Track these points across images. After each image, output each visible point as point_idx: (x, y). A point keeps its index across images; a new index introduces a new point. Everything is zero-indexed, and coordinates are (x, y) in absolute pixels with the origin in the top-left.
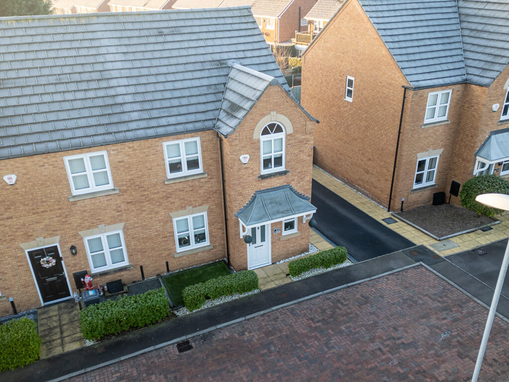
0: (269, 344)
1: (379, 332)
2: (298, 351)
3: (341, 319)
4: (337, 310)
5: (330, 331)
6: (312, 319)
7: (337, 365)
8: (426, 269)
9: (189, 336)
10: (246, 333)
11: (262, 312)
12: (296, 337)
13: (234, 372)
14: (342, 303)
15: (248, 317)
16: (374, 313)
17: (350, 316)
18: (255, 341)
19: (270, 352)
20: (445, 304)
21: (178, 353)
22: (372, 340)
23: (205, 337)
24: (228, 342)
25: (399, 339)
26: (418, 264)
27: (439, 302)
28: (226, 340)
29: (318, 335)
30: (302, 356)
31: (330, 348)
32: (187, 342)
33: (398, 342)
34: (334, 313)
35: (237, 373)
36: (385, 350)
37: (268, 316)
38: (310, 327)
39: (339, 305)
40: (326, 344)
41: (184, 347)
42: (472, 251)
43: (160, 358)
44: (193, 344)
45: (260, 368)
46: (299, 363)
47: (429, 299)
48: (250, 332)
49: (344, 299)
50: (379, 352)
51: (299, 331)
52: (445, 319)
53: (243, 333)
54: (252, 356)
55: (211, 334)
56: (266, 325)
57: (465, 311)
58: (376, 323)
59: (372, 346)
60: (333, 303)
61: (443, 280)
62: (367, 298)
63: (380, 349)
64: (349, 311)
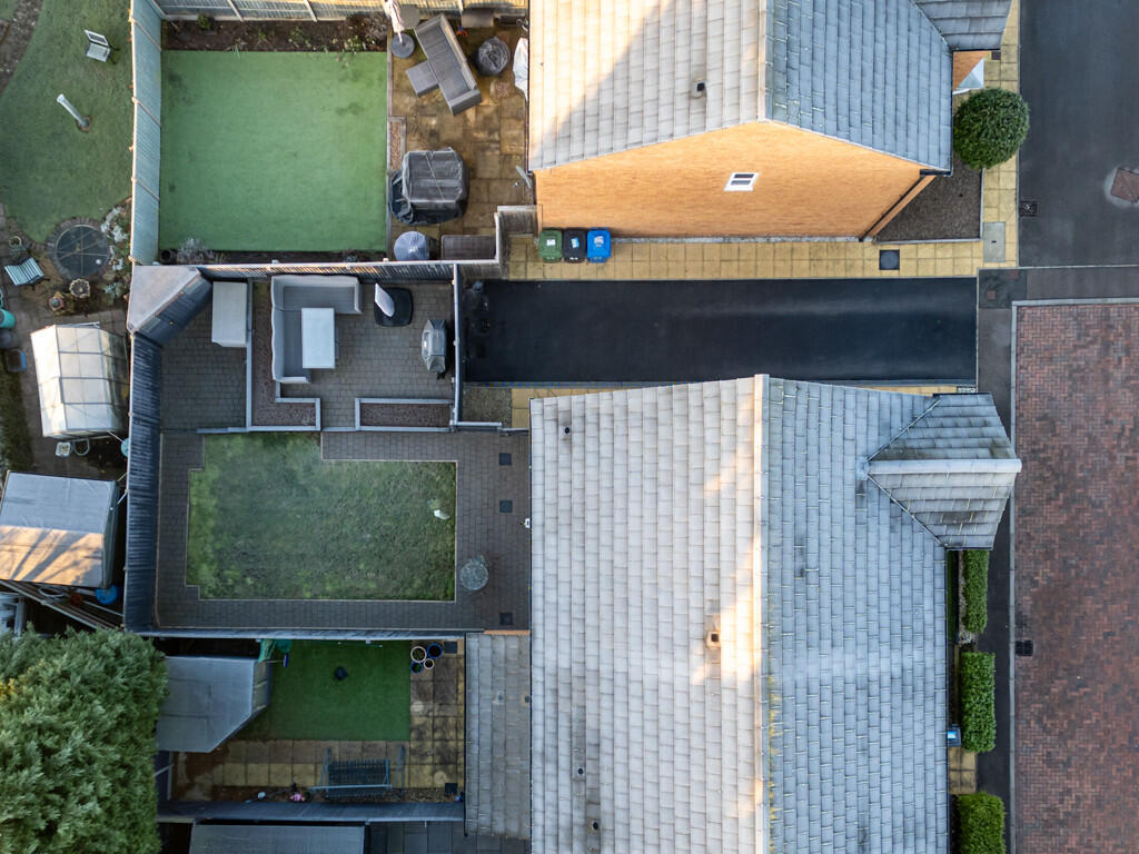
0: (1065, 562)
1: (1105, 442)
2: (1089, 538)
3: (1066, 467)
4: (1049, 463)
5: (1078, 491)
6: (1049, 500)
7: (1126, 512)
8: (1030, 307)
9: (1013, 639)
10: (1036, 578)
11: (1012, 548)
12: (1069, 531)
13: (1085, 613)
14: (1040, 451)
15: (1012, 565)
16: (1074, 429)
17: (1066, 455)
18: (1052, 574)
19: (1077, 566)
20: (1099, 340)
21: (1031, 658)
22: (1113, 458)
23: (1020, 623)
24: (1040, 603)
25: (1123, 429)
26: (1014, 309)
27: (1092, 343)
28: (1036, 603)
29: (1077, 506)
30: (1098, 538)
31: (1101, 505)
32: (1018, 644)
33: (1127, 433)
34: (1050, 468)
35: (1088, 611)
36: (1130, 454)
37: (1020, 542)
38: (1061, 507)
39: (1042, 455)
40: (1094, 505)
41: (1024, 649)
42: (1021, 216)
43: (1029, 677)
44: (1025, 639)
45: (1093, 586)
46: (1105, 546)
47: (1084, 351)
48: (1037, 574)
49: (1034, 443)
50: (1131, 463)
51: (1061, 523)
52: (1120, 359)
53: (1035, 583)
54: (1073, 587)
55: (1018, 615)
56: (1034, 552)
57: (1120, 330)
58: (1089, 436)
59: (1120, 462)
60: (1034, 460)
61: (1060, 305)
62: (1044, 417)
63: (1127, 458)
64: (1057, 451)
